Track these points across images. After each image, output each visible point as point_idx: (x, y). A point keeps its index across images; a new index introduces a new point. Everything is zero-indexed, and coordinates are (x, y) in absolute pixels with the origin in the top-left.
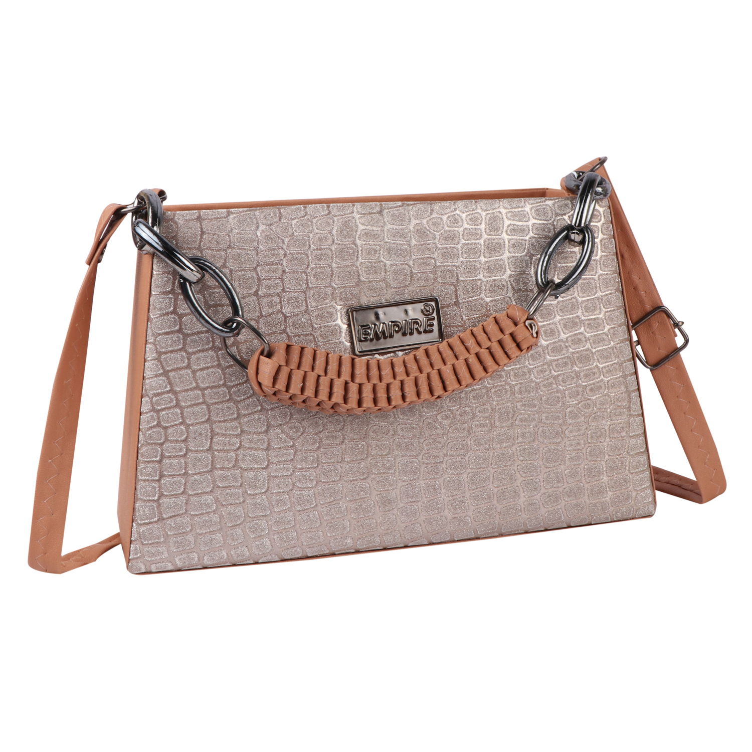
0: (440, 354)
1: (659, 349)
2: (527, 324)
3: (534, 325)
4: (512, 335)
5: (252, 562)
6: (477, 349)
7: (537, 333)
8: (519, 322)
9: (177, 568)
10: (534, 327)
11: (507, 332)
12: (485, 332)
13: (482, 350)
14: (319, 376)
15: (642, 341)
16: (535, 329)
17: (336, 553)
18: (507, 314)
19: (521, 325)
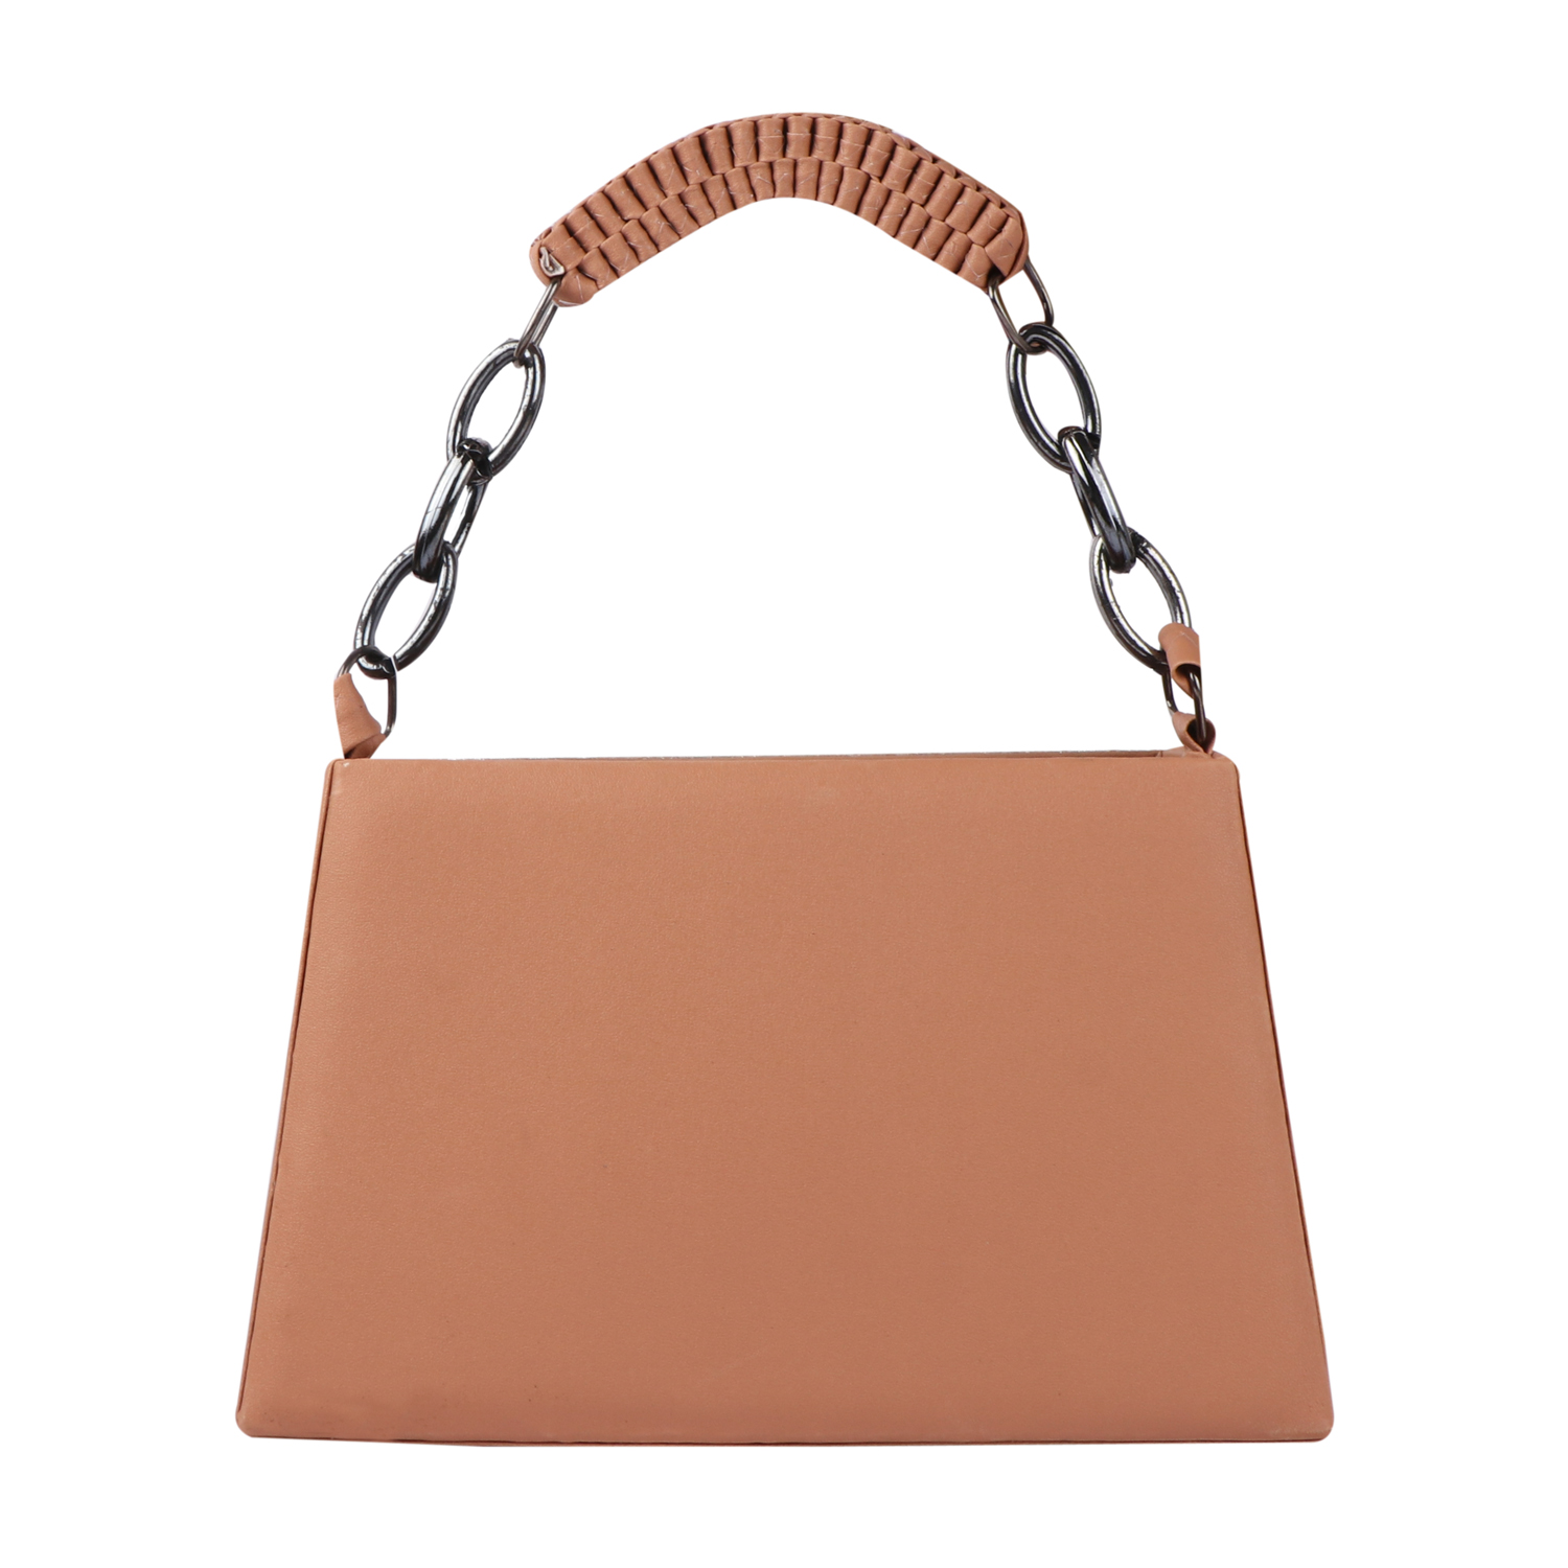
0: (710, 204)
2: (561, 269)
3: (547, 268)
4: (585, 249)
6: (645, 218)
7: (540, 255)
11: (593, 252)
12: (633, 249)
13: (638, 215)
19: (571, 266)
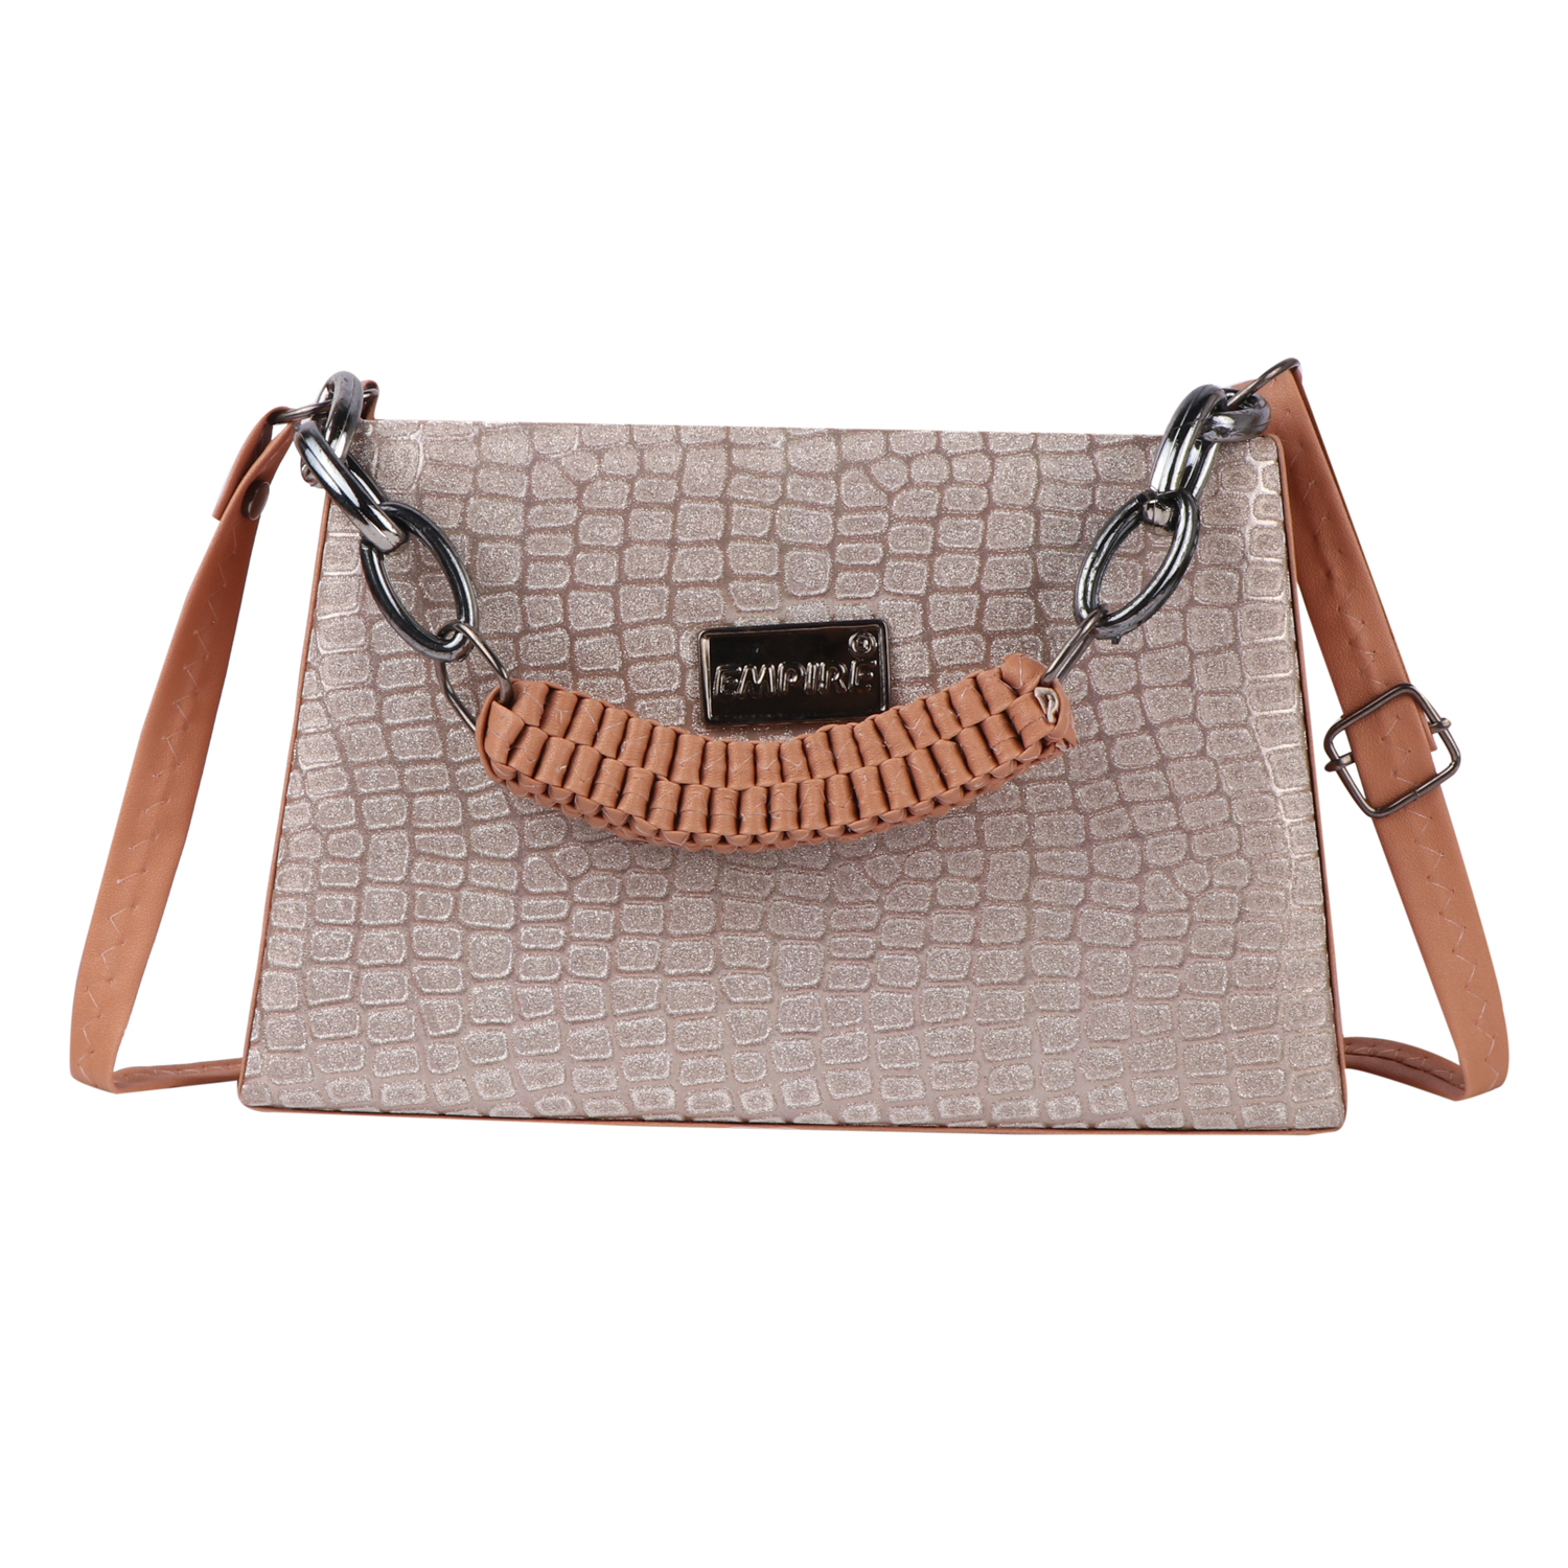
0: (856, 743)
1: (1395, 773)
2: (1036, 694)
4: (1005, 714)
5: (476, 1114)
6: (932, 739)
7: (1056, 715)
8: (1023, 689)
9: (330, 1107)
10: (1050, 701)
11: (997, 708)
12: (951, 706)
13: (939, 742)
14: (604, 757)
15: (1360, 755)
16: (1053, 706)
17: (646, 1118)
18: (1001, 673)
19: (1025, 696)
